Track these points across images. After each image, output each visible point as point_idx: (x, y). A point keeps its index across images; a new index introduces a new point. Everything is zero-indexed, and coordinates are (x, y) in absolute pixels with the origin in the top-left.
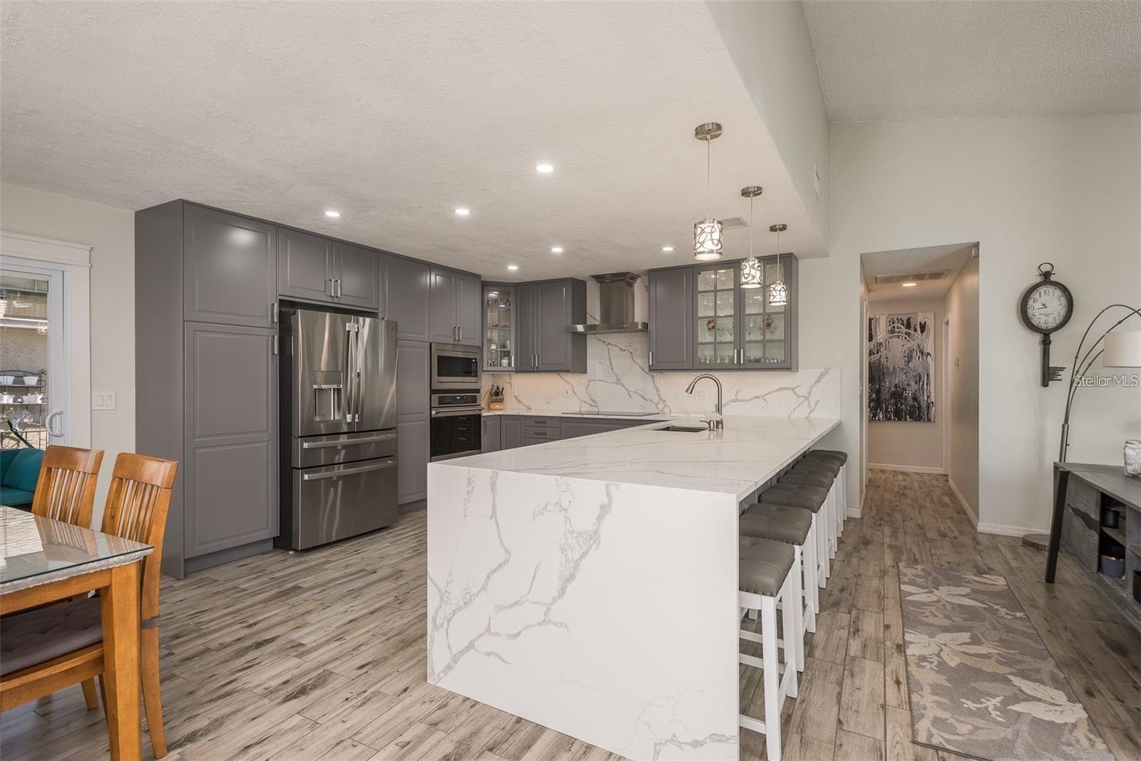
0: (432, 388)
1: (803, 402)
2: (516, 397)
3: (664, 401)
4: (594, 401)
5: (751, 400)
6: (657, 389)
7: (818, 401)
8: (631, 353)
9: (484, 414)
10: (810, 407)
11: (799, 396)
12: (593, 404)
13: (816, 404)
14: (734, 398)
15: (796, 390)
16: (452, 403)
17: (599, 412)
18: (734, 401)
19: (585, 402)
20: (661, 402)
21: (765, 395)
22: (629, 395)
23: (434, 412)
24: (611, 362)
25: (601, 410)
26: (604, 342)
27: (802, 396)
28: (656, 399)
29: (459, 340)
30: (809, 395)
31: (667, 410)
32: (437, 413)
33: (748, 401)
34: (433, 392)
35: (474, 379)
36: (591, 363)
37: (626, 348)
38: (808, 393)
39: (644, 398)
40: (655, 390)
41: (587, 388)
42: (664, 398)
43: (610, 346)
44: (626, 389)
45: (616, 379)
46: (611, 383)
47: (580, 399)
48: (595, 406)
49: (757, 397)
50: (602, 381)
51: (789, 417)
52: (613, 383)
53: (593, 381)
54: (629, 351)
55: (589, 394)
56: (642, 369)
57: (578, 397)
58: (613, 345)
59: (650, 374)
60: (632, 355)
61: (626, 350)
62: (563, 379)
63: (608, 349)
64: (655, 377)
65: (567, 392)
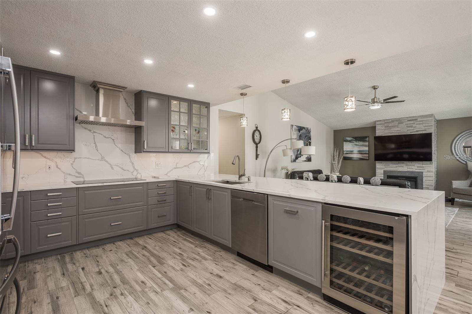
1: (202, 167)
3: (137, 170)
4: (79, 173)
6: (133, 164)
7: (207, 166)
8: (113, 140)
11: (201, 165)
12: (79, 176)
13: (207, 168)
14: (175, 167)
15: (200, 162)
17: (84, 181)
18: (175, 168)
19: (70, 175)
20: (135, 171)
21: (189, 165)
24: (96, 145)
25: (86, 180)
26: (90, 130)
28: (132, 169)
30: (204, 164)
31: (139, 176)
33: (181, 168)
36: (78, 145)
37: (109, 137)
39: (123, 169)
40: (131, 164)
41: (72, 164)
42: (137, 169)
43: (94, 134)
44: (109, 164)
45: (101, 157)
46: (96, 160)
47: (64, 173)
48: (81, 177)
49: (185, 166)
50: (87, 158)
51: (198, 174)
52: (98, 160)
53: (79, 158)
54: (111, 138)
55: (74, 169)
56: (122, 150)
57: (62, 172)
58: (98, 133)
59: (127, 154)
60: (114, 141)
61: (109, 138)
62: (45, 157)
63: (94, 136)
64: (131, 156)
65: (50, 168)
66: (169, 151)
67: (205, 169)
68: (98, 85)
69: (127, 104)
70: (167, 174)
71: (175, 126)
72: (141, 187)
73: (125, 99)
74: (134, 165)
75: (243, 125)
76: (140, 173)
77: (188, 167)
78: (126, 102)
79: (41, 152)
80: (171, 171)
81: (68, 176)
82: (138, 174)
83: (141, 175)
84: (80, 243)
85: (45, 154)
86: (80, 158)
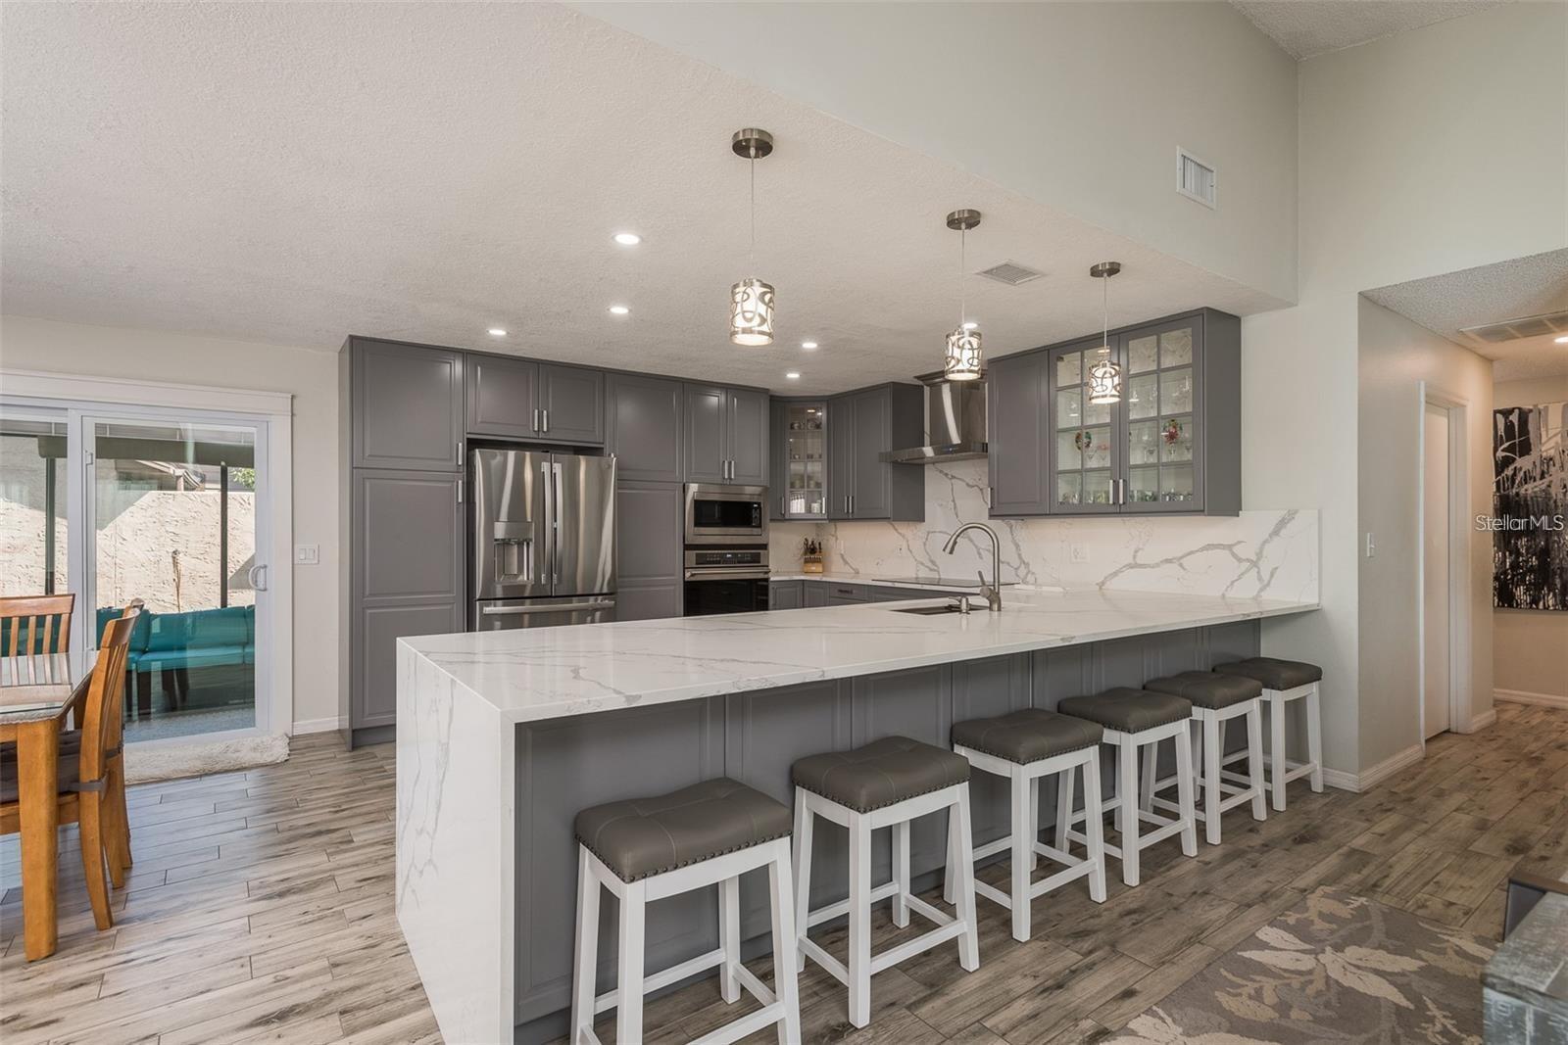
0: (686, 543)
1: (1247, 570)
2: (842, 556)
3: (1027, 565)
4: (933, 562)
5: (1158, 565)
6: (1017, 546)
7: (1276, 568)
8: (981, 490)
9: (772, 579)
10: (1260, 579)
11: (1240, 560)
12: (932, 567)
13: (1272, 575)
14: (1131, 561)
15: (1235, 549)
16: (720, 563)
17: (940, 580)
18: (1131, 566)
19: (922, 564)
20: (1023, 565)
21: (1182, 558)
22: (979, 554)
23: (688, 574)
24: (955, 504)
25: (942, 577)
26: (946, 475)
27: (1248, 560)
28: (1016, 562)
29: (730, 478)
30: (1259, 559)
31: (1031, 579)
32: (692, 575)
33: (1153, 567)
34: (687, 547)
35: (756, 531)
36: (930, 507)
37: (975, 483)
38: (1257, 554)
40: (1014, 548)
41: (925, 544)
42: (1026, 561)
43: (953, 481)
47: (916, 560)
48: (935, 570)
49: (1168, 561)
50: (943, 532)
51: (1223, 595)
53: (933, 532)
54: (978, 487)
55: (927, 553)
57: (914, 557)
58: (958, 478)
59: (1007, 523)
60: (982, 493)
61: (975, 486)
62: (896, 531)
63: (952, 485)
64: (1014, 526)
65: (900, 549)
67: (1266, 579)
70: (1102, 584)
74: (1020, 550)
76: (1033, 573)
77: (1181, 565)
80: (1115, 574)
81: (922, 567)
82: (1029, 575)
83: (1035, 579)
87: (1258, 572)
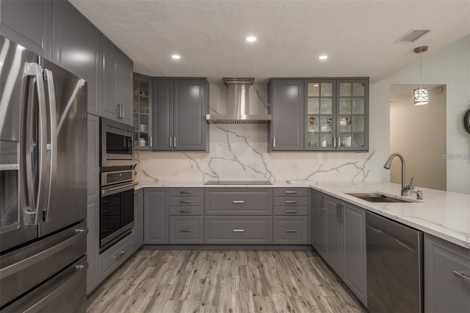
0: (101, 166)
1: (360, 172)
3: (270, 173)
4: (215, 173)
6: (265, 164)
7: (369, 171)
8: (245, 138)
9: (136, 188)
10: (364, 174)
11: (358, 168)
12: (214, 175)
13: (367, 172)
14: (318, 169)
15: (356, 164)
17: (219, 181)
18: (318, 171)
19: (207, 174)
20: (268, 173)
21: (338, 168)
22: (244, 168)
24: (229, 145)
25: (221, 180)
26: (224, 130)
27: (360, 168)
28: (264, 171)
30: (364, 167)
31: (272, 179)
32: (104, 193)
33: (327, 172)
34: (102, 169)
35: (130, 156)
38: (363, 166)
39: (255, 171)
40: (264, 165)
41: (209, 164)
42: (270, 171)
43: (228, 133)
44: (241, 164)
45: (234, 157)
46: (229, 160)
47: (203, 172)
48: (216, 177)
49: (333, 169)
50: (222, 158)
51: (352, 181)
52: (231, 160)
53: (214, 158)
54: (243, 137)
55: (211, 168)
56: (254, 150)
57: (201, 171)
58: (231, 132)
59: (260, 154)
60: (246, 140)
61: (241, 136)
62: (189, 157)
63: (227, 135)
64: (263, 156)
65: (192, 167)
66: (305, 149)
67: (366, 174)
68: (227, 81)
69: (259, 97)
70: (306, 179)
71: (314, 117)
72: (266, 193)
73: (257, 92)
74: (267, 166)
75: (419, 102)
76: (273, 176)
77: (338, 170)
78: (258, 95)
79: (186, 153)
80: (312, 175)
83: (275, 179)
84: (206, 243)
85: (189, 154)
86: (216, 158)
87: (364, 172)
